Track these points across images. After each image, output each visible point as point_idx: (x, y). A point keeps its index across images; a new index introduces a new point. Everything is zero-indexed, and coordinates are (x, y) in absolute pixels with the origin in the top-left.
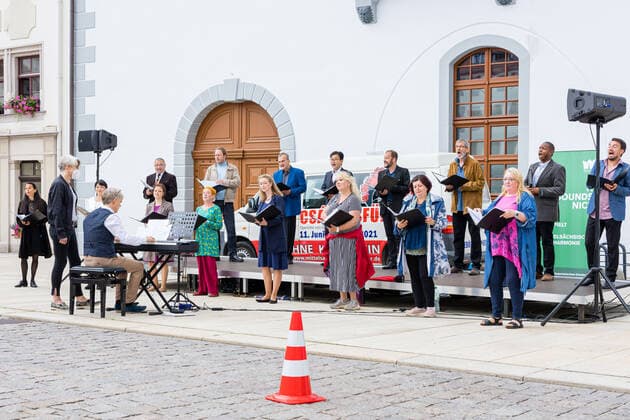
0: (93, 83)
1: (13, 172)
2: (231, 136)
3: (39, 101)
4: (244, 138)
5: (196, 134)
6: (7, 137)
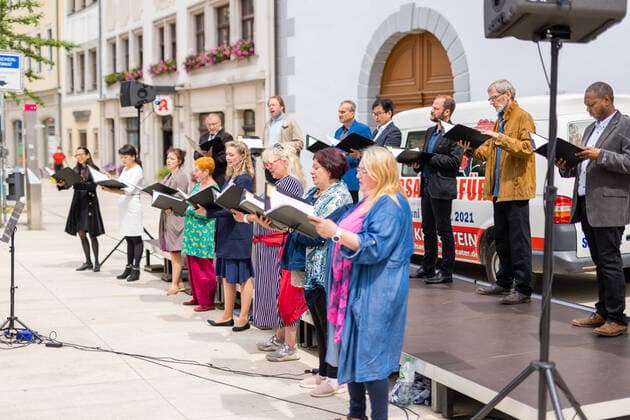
0: (292, 20)
1: (236, 121)
2: (413, 76)
3: (253, 46)
4: (425, 79)
5: (381, 74)
6: (230, 85)
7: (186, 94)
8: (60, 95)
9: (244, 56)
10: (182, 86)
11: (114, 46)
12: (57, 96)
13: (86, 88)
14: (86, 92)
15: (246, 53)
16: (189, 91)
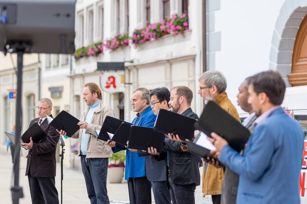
3: (187, 20)
6: (168, 61)
7: (135, 70)
8: (40, 69)
9: (179, 30)
10: (132, 62)
11: (83, 17)
12: (37, 71)
13: (60, 63)
14: (60, 66)
15: (180, 27)
16: (137, 67)
